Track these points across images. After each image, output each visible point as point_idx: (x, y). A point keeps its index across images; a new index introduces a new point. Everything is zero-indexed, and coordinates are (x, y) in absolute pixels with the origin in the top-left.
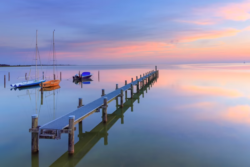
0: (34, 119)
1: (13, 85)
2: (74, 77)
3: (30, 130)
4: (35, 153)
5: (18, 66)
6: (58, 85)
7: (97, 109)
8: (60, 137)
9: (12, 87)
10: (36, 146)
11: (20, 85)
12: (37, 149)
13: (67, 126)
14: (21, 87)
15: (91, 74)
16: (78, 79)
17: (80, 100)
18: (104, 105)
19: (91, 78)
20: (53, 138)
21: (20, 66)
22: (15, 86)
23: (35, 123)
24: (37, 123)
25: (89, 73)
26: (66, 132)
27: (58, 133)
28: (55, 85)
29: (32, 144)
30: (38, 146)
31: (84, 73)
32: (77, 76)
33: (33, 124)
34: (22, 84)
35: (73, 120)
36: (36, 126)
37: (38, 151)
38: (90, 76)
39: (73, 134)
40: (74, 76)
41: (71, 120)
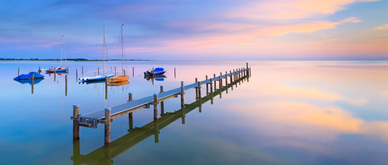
0: (75, 108)
1: (81, 79)
2: (145, 73)
3: (71, 117)
4: (76, 139)
5: (95, 60)
6: (127, 81)
7: (146, 105)
8: (96, 126)
9: (80, 81)
10: (77, 133)
11: (87, 79)
12: (78, 136)
13: (104, 117)
14: (89, 81)
15: (164, 71)
16: (149, 76)
17: (130, 95)
18: (154, 102)
19: (165, 74)
20: (90, 126)
21: (97, 60)
22: (83, 79)
23: (77, 112)
24: (78, 112)
25: (162, 69)
26: (102, 122)
27: (94, 122)
28: (123, 80)
29: (74, 131)
30: (79, 133)
31: (157, 69)
32: (149, 72)
33: (74, 112)
34: (89, 78)
35: (108, 111)
36: (77, 115)
37: (79, 138)
38: (164, 72)
39: (109, 125)
40: (146, 71)
41: (107, 112)
